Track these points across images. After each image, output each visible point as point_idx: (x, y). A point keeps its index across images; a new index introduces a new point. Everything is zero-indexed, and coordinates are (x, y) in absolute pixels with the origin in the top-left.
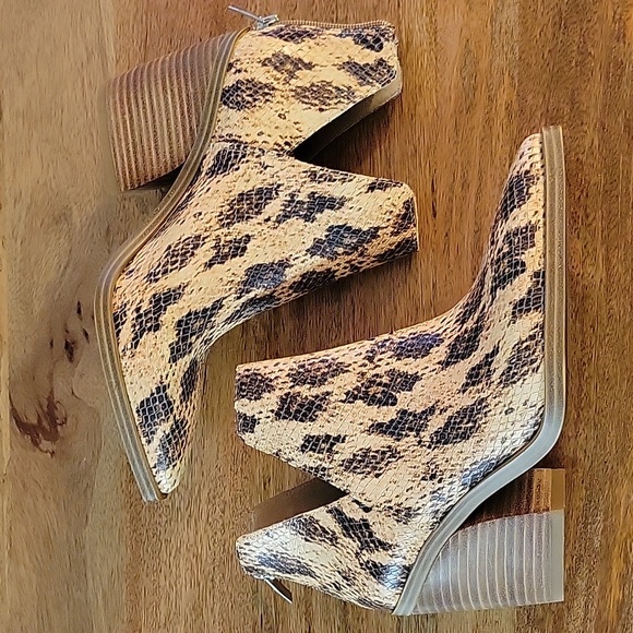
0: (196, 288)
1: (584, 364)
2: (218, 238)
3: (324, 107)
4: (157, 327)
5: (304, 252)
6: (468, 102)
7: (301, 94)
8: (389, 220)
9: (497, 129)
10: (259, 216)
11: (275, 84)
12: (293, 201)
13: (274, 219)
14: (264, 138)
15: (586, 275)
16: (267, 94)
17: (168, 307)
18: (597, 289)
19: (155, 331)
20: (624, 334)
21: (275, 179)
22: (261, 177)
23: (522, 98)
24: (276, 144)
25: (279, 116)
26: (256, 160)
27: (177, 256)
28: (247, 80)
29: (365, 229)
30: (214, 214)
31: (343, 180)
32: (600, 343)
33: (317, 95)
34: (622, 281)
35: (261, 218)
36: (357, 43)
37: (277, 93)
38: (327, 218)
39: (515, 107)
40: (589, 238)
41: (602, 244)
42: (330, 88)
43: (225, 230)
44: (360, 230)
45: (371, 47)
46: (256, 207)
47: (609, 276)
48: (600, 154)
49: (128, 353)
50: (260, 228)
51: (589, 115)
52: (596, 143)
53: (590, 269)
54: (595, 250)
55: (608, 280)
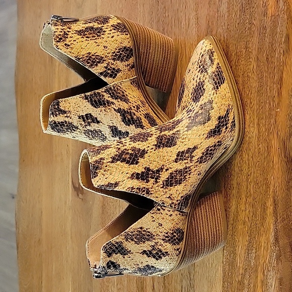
0: (202, 137)
2: (191, 161)
3: (140, 230)
4: (219, 118)
5: (148, 151)
7: (150, 237)
8: (106, 166)
10: (171, 172)
11: (162, 242)
12: (156, 179)
13: (164, 170)
14: (169, 213)
15: (250, 132)
16: (166, 237)
17: (214, 127)
19: (220, 116)
21: (165, 191)
22: (171, 192)
24: (164, 210)
25: (162, 225)
26: (174, 201)
27: (210, 154)
28: (175, 245)
29: (118, 162)
30: (192, 174)
31: (133, 188)
33: (143, 237)
35: (170, 171)
36: (119, 265)
37: (162, 237)
38: (139, 169)
41: (257, 117)
42: (136, 240)
43: (188, 165)
44: (122, 162)
45: (113, 263)
46: (173, 177)
49: (231, 107)
50: (170, 166)
52: (255, 67)
53: (252, 129)
54: (254, 119)
55: (258, 135)
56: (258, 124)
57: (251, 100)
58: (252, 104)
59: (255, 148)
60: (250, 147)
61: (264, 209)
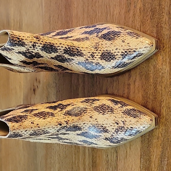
1: (162, 102)
6: (129, 9)
9: (137, 17)
18: (166, 74)
23: (144, 5)
39: (142, 9)
40: (164, 55)
41: (168, 57)
48: (168, 24)
51: (165, 9)
52: (167, 19)
54: (166, 59)
60: (163, 80)
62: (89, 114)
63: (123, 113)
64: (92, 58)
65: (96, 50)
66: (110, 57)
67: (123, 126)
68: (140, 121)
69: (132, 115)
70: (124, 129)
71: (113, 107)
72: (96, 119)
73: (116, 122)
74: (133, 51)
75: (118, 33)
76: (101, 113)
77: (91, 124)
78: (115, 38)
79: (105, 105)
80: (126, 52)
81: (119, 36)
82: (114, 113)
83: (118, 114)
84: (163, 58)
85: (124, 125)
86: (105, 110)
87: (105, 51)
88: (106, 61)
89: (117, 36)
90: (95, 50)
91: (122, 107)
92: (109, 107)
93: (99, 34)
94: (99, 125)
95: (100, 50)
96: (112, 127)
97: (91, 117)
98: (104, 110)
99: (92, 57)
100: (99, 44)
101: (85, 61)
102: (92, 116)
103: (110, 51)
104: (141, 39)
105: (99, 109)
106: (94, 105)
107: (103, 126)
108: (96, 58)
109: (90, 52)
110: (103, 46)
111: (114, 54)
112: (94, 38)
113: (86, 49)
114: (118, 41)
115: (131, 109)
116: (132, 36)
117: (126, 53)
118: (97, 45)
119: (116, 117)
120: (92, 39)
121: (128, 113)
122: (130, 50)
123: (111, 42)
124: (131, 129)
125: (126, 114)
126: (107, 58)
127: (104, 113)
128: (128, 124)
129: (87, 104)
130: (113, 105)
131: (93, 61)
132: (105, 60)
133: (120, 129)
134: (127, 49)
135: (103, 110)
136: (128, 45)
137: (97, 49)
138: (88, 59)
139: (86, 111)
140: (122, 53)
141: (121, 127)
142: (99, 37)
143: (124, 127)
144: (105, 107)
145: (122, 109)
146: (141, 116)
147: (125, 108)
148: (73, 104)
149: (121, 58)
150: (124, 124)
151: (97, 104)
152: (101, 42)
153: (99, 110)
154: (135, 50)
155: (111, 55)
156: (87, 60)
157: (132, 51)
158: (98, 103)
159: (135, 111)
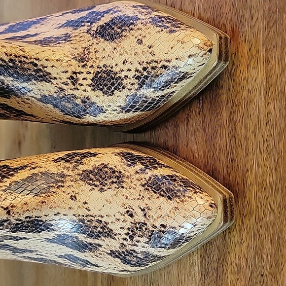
15: (250, 79)
20: (279, 141)
32: (260, 149)
34: (278, 83)
41: (263, 45)
47: (268, 78)
53: (253, 73)
54: (257, 52)
55: (267, 83)
56: (267, 61)
57: (253, 11)
58: (255, 19)
59: (261, 113)
61: (279, 244)
62: (69, 191)
63: (143, 186)
64: (73, 87)
65: (83, 66)
66: (113, 84)
67: (143, 221)
68: (182, 208)
69: (164, 191)
70: (146, 229)
71: (123, 172)
72: (85, 203)
73: (128, 209)
74: (161, 67)
75: (131, 21)
76: (96, 186)
77: (74, 215)
78: (124, 33)
79: (106, 166)
80: (145, 69)
81: (131, 29)
82: (123, 187)
83: (132, 191)
84: (250, 49)
85: (146, 219)
86: (106, 180)
87: (101, 67)
88: (105, 93)
89: (127, 28)
90: (79, 66)
91: (143, 171)
92: (114, 172)
93: (94, 24)
94: (93, 219)
95: (92, 66)
96: (121, 224)
97: (75, 197)
98: (104, 178)
99: (72, 82)
100: (91, 50)
101: (56, 92)
102: (77, 196)
103: (112, 68)
104: (180, 34)
105: (93, 177)
106: (82, 168)
107: (101, 221)
108: (82, 85)
109: (67, 72)
110: (97, 54)
111: (120, 75)
112: (81, 35)
113: (57, 64)
114: (128, 42)
115: (164, 177)
116: (160, 26)
117: (145, 73)
118: (86, 52)
119: (127, 198)
120: (77, 38)
121: (154, 186)
122: (154, 64)
123: (113, 44)
124: (163, 229)
125: (150, 188)
126: (105, 85)
127: (104, 187)
128: (155, 217)
129: (68, 165)
130: (125, 166)
131: (75, 92)
132: (101, 90)
133: (137, 228)
134: (147, 63)
135: (101, 179)
136: (150, 50)
137: (85, 62)
138: (64, 87)
139: (63, 182)
140: (137, 73)
141: (139, 223)
142: (92, 32)
143: (146, 224)
144: (106, 172)
145: (143, 176)
146: (187, 194)
147: (150, 173)
148: (33, 166)
149: (136, 86)
150: (145, 215)
151: (90, 164)
152: (94, 46)
153: (92, 180)
154: (167, 64)
155: (113, 79)
156: (61, 89)
157: (159, 65)
158: (92, 163)
159: (175, 180)
